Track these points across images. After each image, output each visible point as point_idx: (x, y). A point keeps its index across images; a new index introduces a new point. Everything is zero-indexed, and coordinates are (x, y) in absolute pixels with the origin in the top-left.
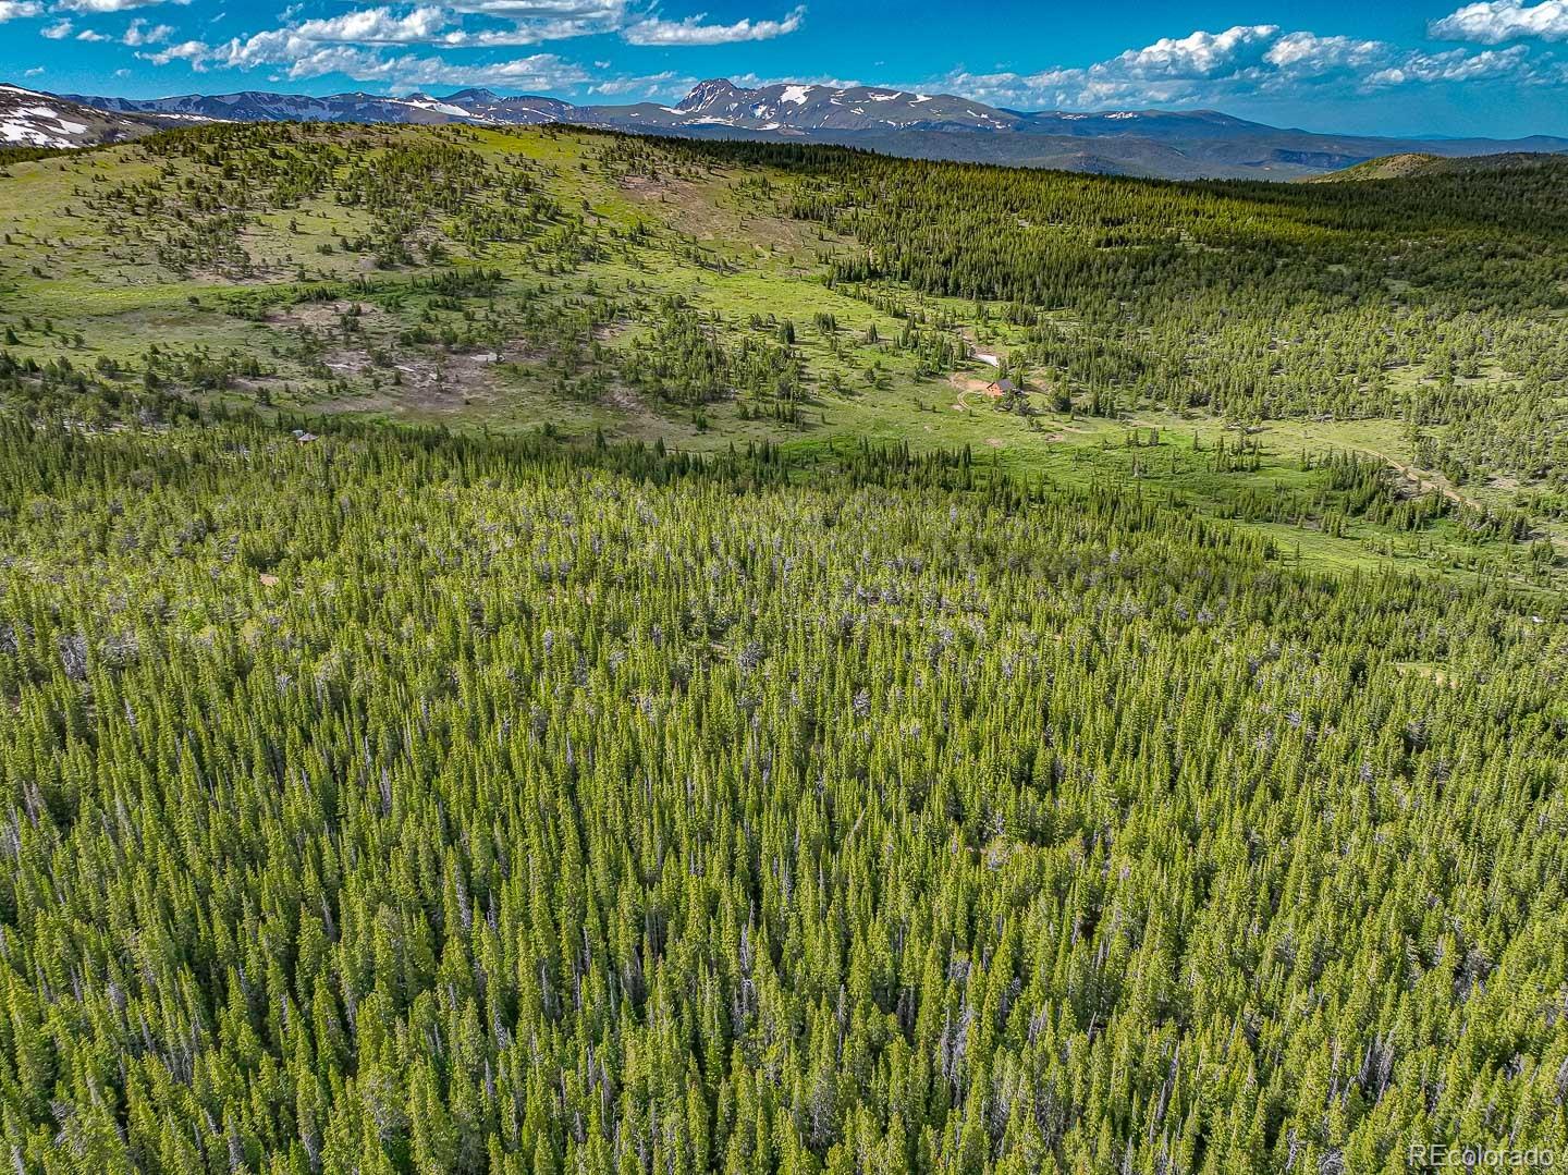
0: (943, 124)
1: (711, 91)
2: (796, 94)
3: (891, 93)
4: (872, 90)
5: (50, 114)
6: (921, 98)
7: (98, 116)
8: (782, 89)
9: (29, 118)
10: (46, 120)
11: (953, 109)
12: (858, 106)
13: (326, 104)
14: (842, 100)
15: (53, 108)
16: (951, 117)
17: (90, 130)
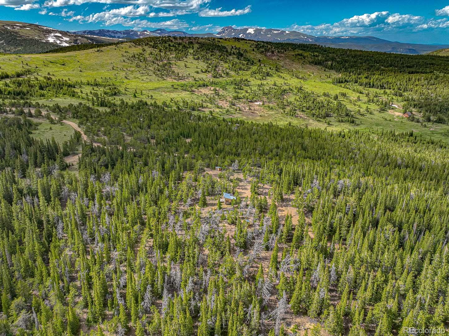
0: (294, 39)
1: (227, 30)
2: (251, 31)
3: (279, 30)
4: (273, 30)
5: (60, 35)
6: (287, 32)
7: (72, 36)
8: (247, 29)
9: (54, 36)
10: (59, 37)
11: (296, 35)
12: (269, 34)
13: (122, 33)
14: (264, 32)
15: (61, 33)
16: (296, 38)
17: (71, 39)
